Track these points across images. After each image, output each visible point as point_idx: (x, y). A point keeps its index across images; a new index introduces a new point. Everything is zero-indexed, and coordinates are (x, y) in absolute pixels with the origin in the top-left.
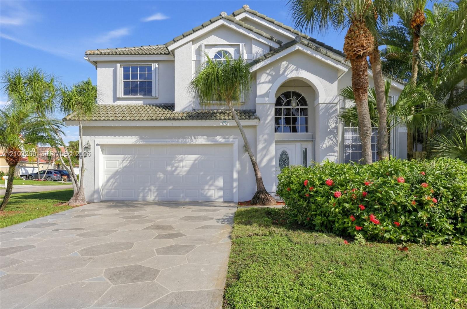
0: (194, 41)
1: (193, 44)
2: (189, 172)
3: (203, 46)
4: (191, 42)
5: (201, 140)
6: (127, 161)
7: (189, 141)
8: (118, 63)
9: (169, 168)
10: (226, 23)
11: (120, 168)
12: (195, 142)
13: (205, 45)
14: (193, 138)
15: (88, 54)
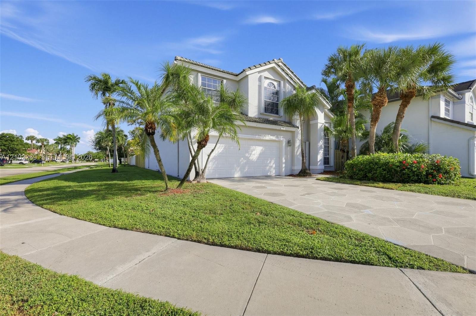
0: (259, 72)
1: (258, 74)
2: (259, 158)
3: (263, 78)
4: (258, 73)
5: (268, 137)
6: (221, 148)
7: (262, 138)
8: (199, 73)
9: (247, 155)
10: (276, 67)
11: (217, 154)
12: (264, 138)
13: (265, 77)
14: (263, 135)
15: (179, 59)
